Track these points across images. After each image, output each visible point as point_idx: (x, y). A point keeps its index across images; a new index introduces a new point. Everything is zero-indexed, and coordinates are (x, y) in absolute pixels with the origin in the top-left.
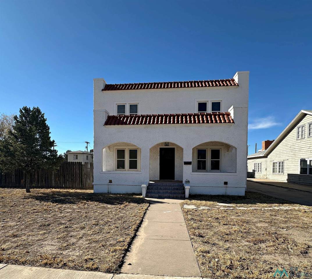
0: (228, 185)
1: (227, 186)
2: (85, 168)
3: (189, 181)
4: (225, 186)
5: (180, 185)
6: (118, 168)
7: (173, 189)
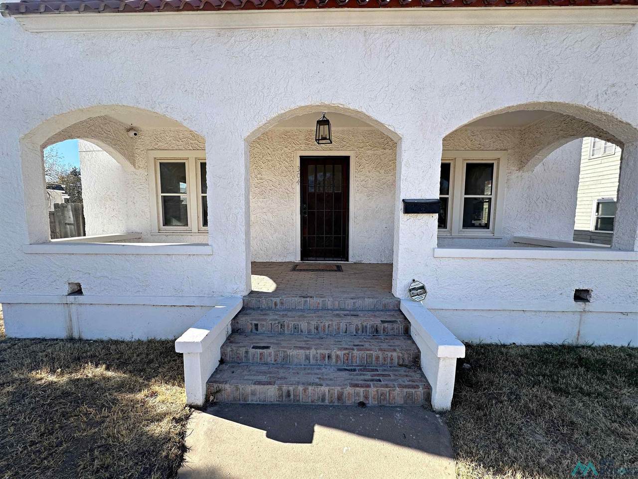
0: (594, 304)
1: (589, 306)
2: (57, 223)
3: (423, 288)
4: (580, 305)
5: (385, 306)
6: (167, 222)
7: (357, 330)
